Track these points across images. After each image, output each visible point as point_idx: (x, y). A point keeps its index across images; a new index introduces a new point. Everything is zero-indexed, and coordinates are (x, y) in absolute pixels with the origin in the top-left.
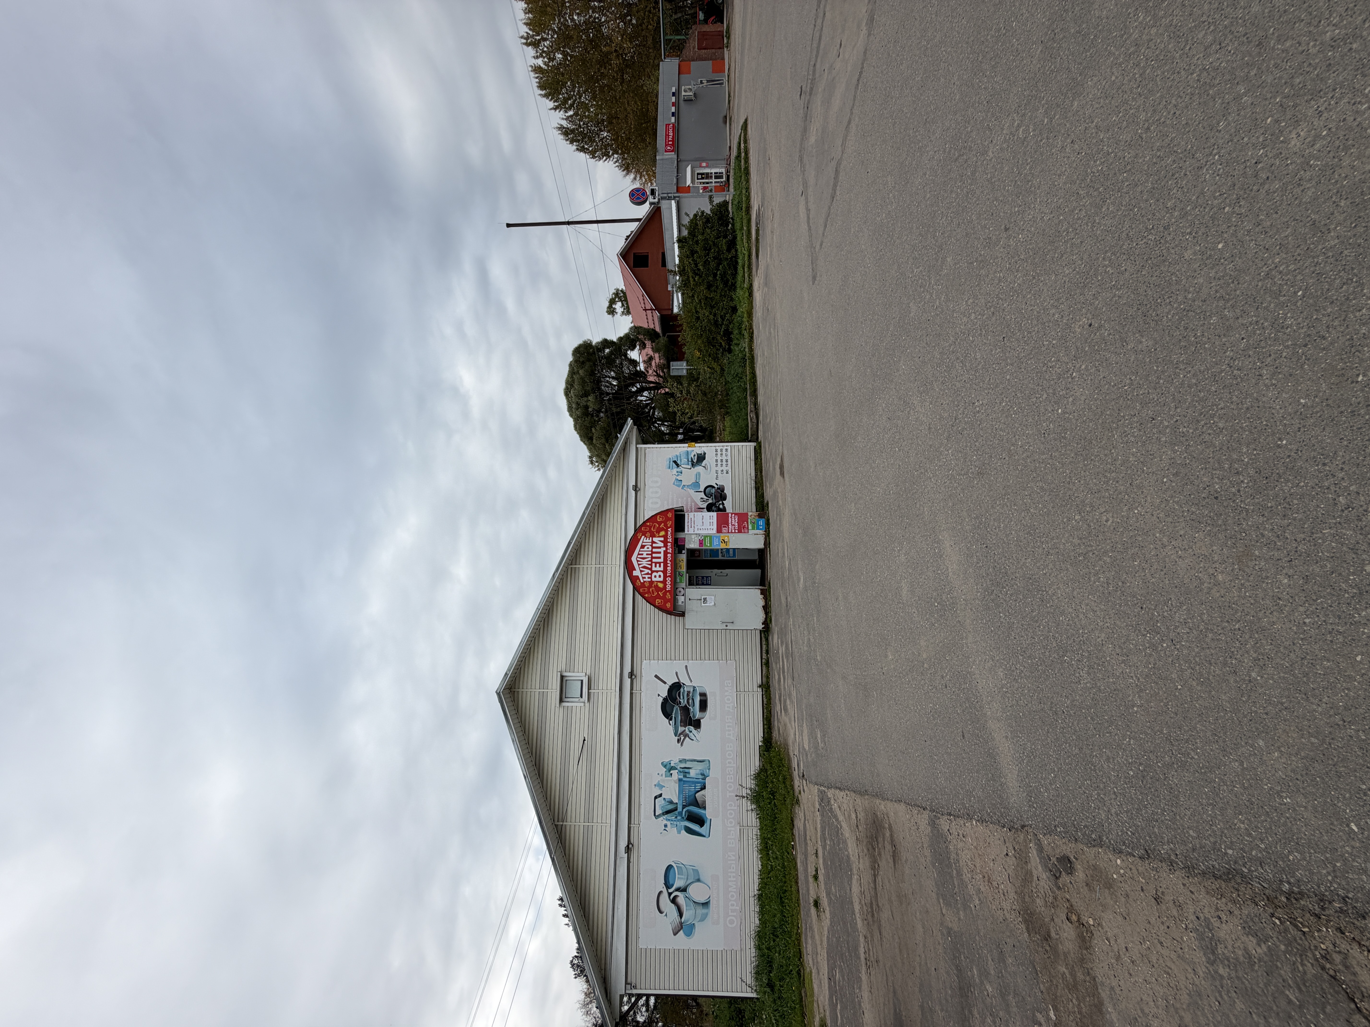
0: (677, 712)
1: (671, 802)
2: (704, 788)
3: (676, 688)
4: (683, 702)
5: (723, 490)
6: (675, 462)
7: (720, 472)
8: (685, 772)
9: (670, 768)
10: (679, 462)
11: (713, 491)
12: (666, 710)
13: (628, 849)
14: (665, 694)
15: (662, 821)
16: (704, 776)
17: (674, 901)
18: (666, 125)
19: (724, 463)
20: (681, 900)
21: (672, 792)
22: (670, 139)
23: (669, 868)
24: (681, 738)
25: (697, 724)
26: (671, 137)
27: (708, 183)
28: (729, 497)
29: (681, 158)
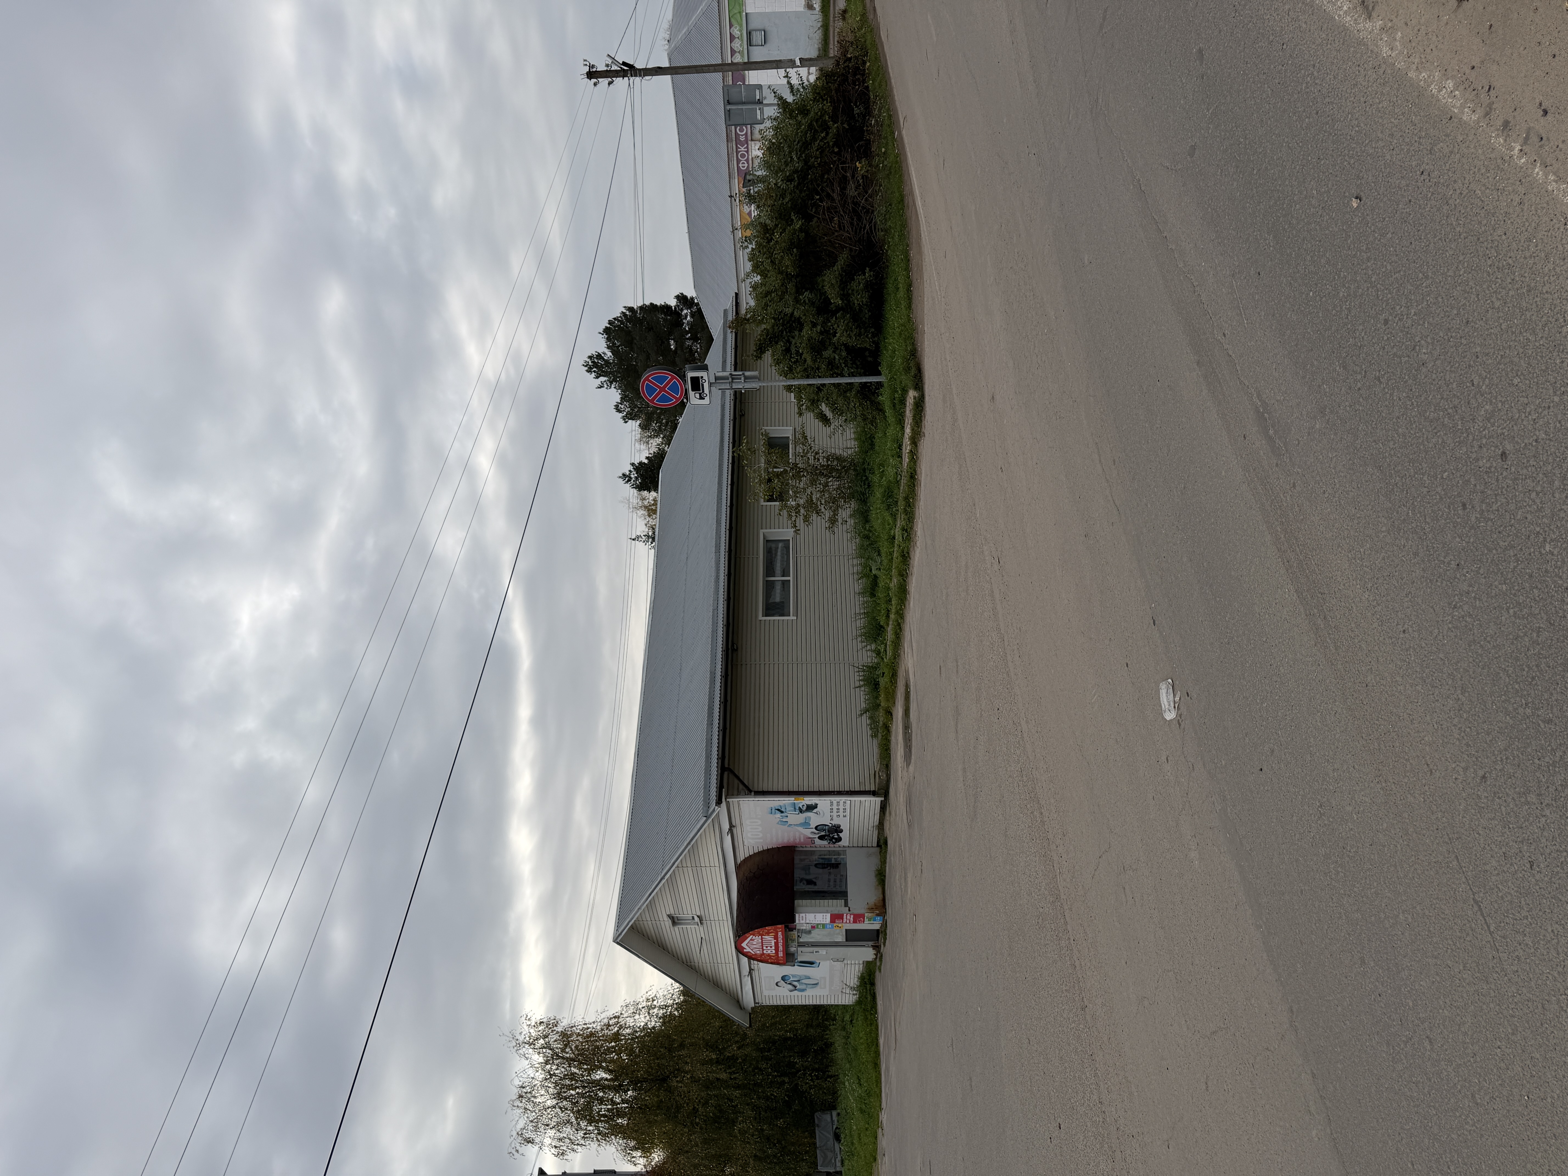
5: (839, 828)
6: (778, 809)
7: (835, 816)
10: (783, 809)
11: (826, 828)
13: (751, 976)
17: (790, 984)
20: (795, 983)
23: (785, 976)
28: (846, 831)
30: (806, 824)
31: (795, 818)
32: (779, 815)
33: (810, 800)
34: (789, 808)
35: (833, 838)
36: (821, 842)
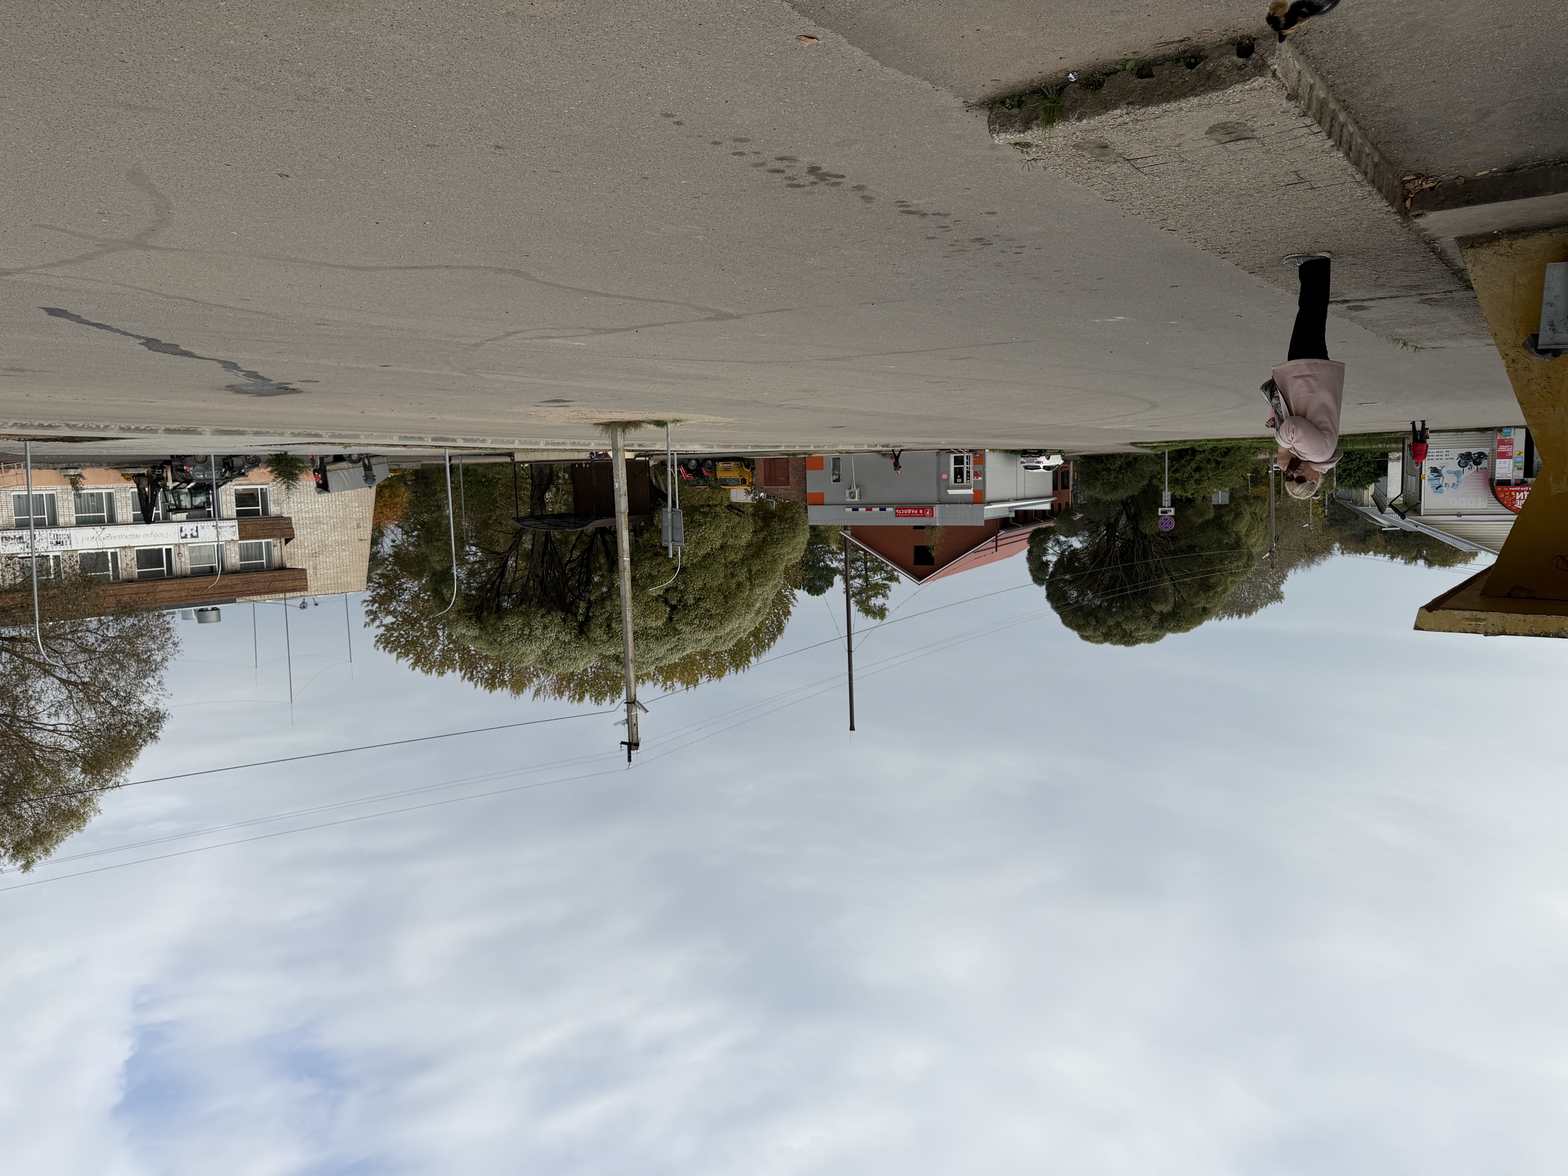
5: (1463, 454)
6: (1437, 488)
7: (1447, 457)
10: (1437, 486)
11: (1463, 461)
18: (896, 516)
19: (1440, 454)
22: (916, 512)
26: (913, 511)
27: (968, 472)
28: (1469, 450)
29: (935, 500)
30: (1457, 473)
31: (1448, 479)
32: (1444, 488)
33: (1426, 472)
34: (1436, 482)
35: (1479, 457)
36: (1484, 464)
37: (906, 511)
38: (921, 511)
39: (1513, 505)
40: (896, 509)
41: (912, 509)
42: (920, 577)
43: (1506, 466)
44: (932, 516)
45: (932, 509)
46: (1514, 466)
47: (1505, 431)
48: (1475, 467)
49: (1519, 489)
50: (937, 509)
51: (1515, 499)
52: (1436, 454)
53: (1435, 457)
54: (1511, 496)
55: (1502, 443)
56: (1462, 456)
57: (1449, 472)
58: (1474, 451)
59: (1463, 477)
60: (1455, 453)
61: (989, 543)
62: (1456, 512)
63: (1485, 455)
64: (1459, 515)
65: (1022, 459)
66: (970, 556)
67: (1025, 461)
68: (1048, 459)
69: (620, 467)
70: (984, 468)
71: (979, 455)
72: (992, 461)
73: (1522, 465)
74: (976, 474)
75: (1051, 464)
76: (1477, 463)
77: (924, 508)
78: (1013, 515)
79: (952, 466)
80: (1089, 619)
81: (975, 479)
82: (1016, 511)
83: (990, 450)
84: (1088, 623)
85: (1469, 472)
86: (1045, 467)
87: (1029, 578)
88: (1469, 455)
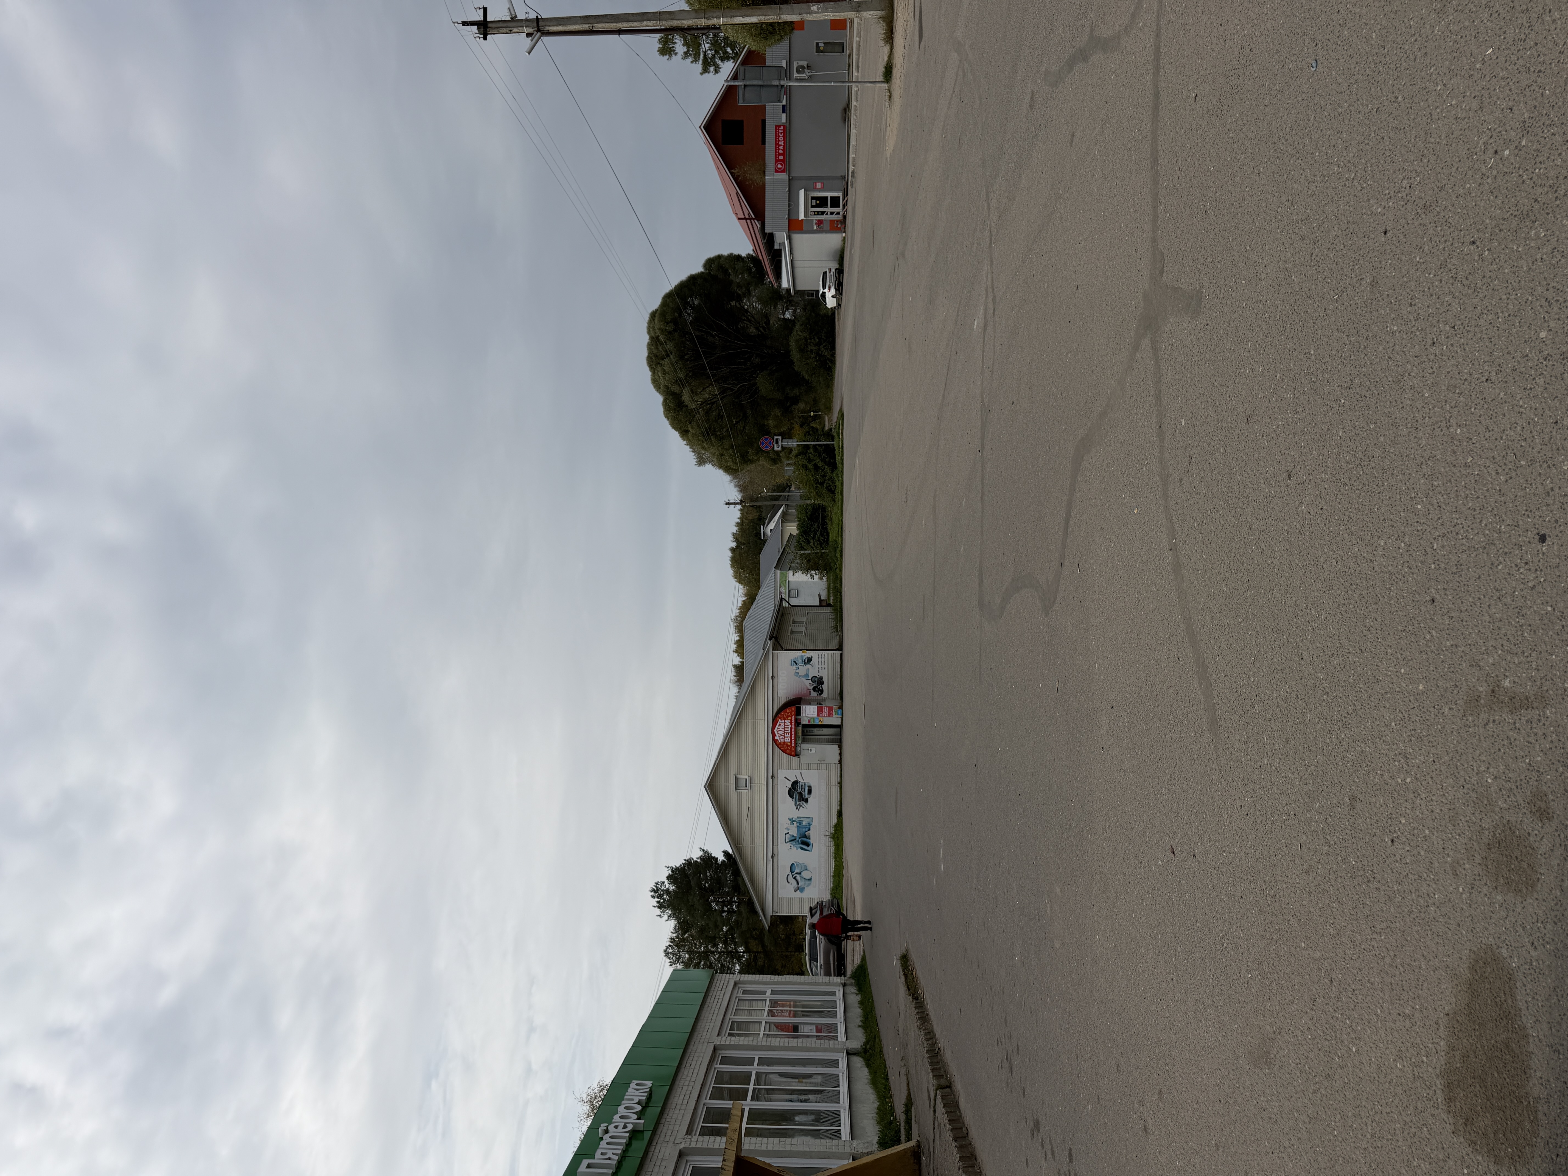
0: (796, 795)
1: (793, 836)
2: (809, 830)
3: (795, 783)
4: (799, 790)
6: (795, 662)
7: (820, 668)
8: (800, 822)
9: (792, 821)
10: (797, 662)
12: (791, 794)
13: (773, 857)
14: (790, 786)
15: (789, 844)
16: (810, 825)
17: (795, 878)
18: (776, 126)
19: (823, 663)
20: (798, 877)
21: (794, 831)
22: (781, 152)
23: (793, 864)
24: (798, 807)
25: (806, 801)
26: (781, 147)
27: (823, 213)
28: (825, 683)
29: (793, 174)
30: (807, 675)
31: (802, 670)
32: (795, 667)
33: (809, 654)
34: (800, 661)
35: (820, 691)
36: (814, 694)
37: (781, 138)
38: (781, 157)
39: (780, 718)
40: (784, 126)
41: (784, 147)
42: (710, 127)
43: (812, 712)
44: (776, 171)
45: (783, 171)
46: (811, 718)
47: (840, 711)
48: (812, 688)
49: (793, 721)
50: (784, 176)
51: (785, 719)
52: (823, 660)
53: (820, 660)
54: (788, 717)
55: (830, 709)
56: (821, 678)
57: (808, 670)
58: (825, 687)
59: (804, 679)
60: (824, 674)
61: (748, 211)
62: (775, 675)
63: (820, 694)
64: (773, 678)
65: (833, 270)
66: (734, 188)
67: (832, 273)
68: (833, 297)
69: (837, 14)
70: (826, 232)
71: (839, 226)
72: (834, 240)
73: (812, 723)
74: (820, 222)
75: (827, 299)
76: (814, 689)
77: (784, 162)
78: (776, 247)
79: (829, 194)
80: (672, 325)
81: (815, 222)
82: (780, 250)
83: (844, 237)
84: (667, 323)
85: (808, 684)
86: (824, 293)
87: (712, 254)
88: (822, 683)
